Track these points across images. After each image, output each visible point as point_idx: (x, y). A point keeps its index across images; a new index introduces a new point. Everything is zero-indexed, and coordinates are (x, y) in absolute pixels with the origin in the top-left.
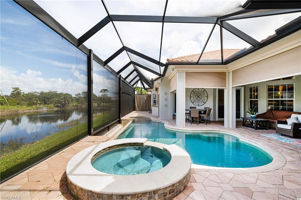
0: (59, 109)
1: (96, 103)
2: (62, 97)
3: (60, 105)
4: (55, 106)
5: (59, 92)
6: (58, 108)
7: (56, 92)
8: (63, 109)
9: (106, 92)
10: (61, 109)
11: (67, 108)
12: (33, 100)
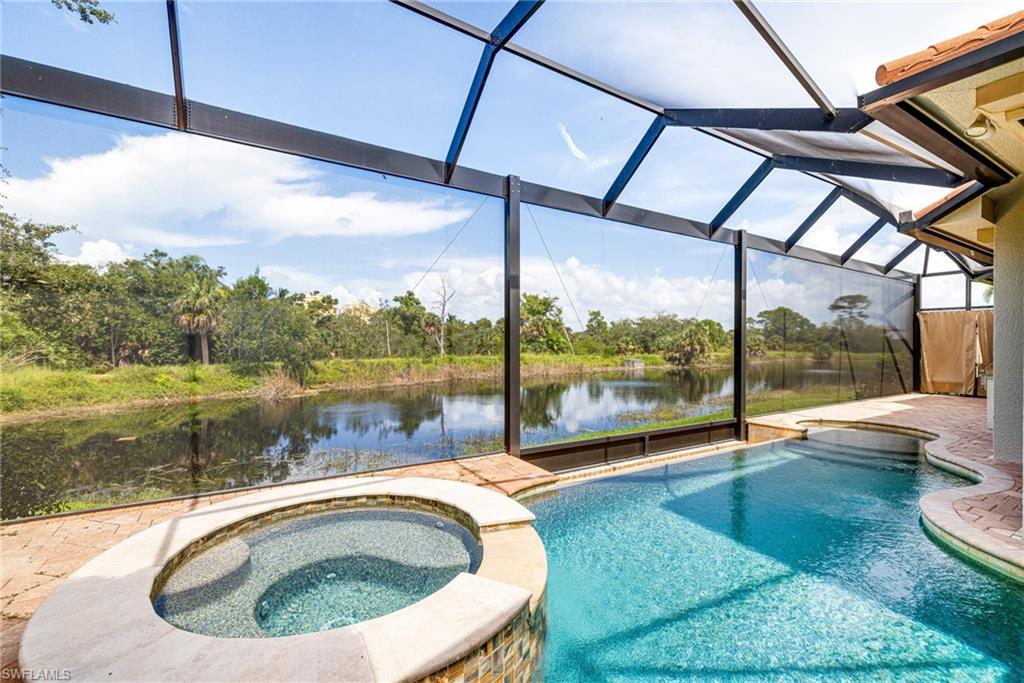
0: (675, 368)
1: (811, 351)
2: (685, 332)
3: (677, 355)
4: (665, 358)
5: (681, 317)
6: (673, 363)
7: (675, 316)
8: (686, 367)
9: (860, 305)
10: (680, 367)
11: (699, 365)
12: (619, 343)
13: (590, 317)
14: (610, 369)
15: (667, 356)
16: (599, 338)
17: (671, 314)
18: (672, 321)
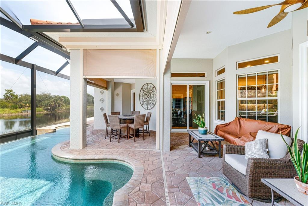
2: (52, 100)
3: (49, 108)
5: (52, 94)
6: (47, 111)
8: (53, 112)
10: (50, 112)
11: (58, 111)
12: (22, 103)
13: (6, 92)
14: (13, 114)
15: (45, 108)
16: (11, 101)
17: (48, 93)
18: (49, 96)
